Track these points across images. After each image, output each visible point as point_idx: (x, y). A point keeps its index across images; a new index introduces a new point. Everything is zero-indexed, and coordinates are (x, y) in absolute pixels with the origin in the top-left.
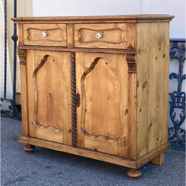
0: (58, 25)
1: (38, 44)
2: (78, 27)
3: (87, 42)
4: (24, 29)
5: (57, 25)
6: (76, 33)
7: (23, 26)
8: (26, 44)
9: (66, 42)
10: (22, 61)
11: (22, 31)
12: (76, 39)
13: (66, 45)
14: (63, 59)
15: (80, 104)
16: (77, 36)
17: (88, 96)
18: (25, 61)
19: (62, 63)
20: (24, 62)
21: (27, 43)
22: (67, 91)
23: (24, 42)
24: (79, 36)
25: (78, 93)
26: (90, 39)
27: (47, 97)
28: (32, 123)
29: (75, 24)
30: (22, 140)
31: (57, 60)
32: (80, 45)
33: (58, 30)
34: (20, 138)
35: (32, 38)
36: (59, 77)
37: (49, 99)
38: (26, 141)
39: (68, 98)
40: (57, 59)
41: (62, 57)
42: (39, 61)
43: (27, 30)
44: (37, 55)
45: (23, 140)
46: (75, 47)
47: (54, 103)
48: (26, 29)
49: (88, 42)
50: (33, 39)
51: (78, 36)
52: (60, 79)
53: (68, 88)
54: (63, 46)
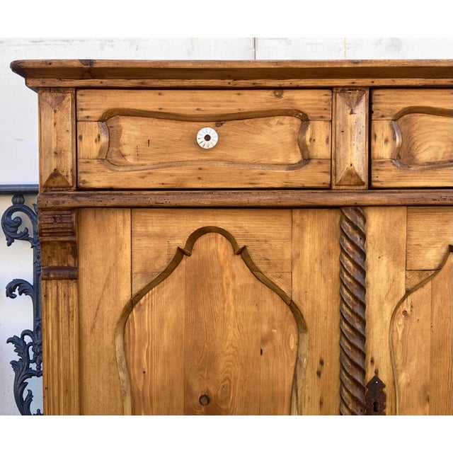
0: (288, 93)
2: (390, 102)
3: (429, 163)
4: (82, 114)
5: (279, 96)
6: (383, 129)
7: (75, 101)
9: (326, 167)
10: (55, 263)
11: (69, 124)
12: (383, 151)
13: (326, 178)
14: (301, 241)
16: (386, 141)
17: (409, 385)
18: (71, 262)
19: (296, 257)
20: (69, 268)
21: (97, 178)
22: (319, 374)
24: (395, 139)
25: (376, 378)
26: (443, 150)
29: (376, 92)
31: (266, 246)
32: (400, 178)
35: (123, 156)
36: (258, 320)
39: (321, 403)
40: (266, 241)
41: (296, 231)
42: (156, 258)
43: (102, 120)
44: (150, 229)
46: (375, 184)
48: (97, 114)
49: (434, 166)
50: (130, 160)
51: (390, 139)
52: (265, 328)
53: (322, 363)
54: (307, 185)
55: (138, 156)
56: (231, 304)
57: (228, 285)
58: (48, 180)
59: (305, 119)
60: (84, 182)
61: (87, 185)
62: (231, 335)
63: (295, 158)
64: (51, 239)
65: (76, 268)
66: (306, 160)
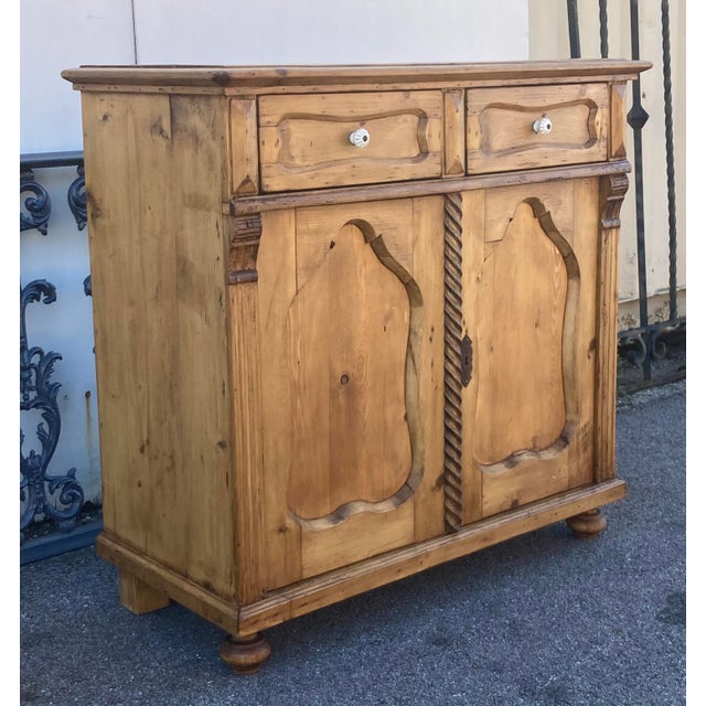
0: (413, 95)
1: (332, 181)
2: (478, 100)
3: (500, 151)
4: (263, 120)
5: (407, 97)
6: (474, 124)
7: (258, 107)
8: (276, 188)
9: (438, 159)
10: (239, 268)
12: (475, 143)
13: (438, 169)
14: (419, 225)
15: (473, 374)
16: (477, 134)
18: (250, 266)
19: (416, 240)
20: (250, 271)
21: (277, 182)
22: (431, 339)
23: (266, 181)
25: (466, 337)
26: (508, 139)
27: (333, 394)
28: (282, 530)
29: (470, 92)
30: (255, 622)
31: (394, 233)
32: (486, 164)
33: (403, 117)
34: (247, 620)
35: (293, 158)
36: (382, 301)
37: (342, 400)
38: (276, 615)
39: (432, 365)
40: (395, 229)
42: (317, 252)
43: (278, 125)
44: (311, 226)
45: (264, 616)
46: (470, 172)
47: (364, 408)
48: (275, 119)
50: (298, 162)
52: (387, 307)
53: (433, 330)
54: (427, 176)
55: (304, 157)
56: (364, 289)
57: (361, 271)
58: (240, 187)
59: (423, 117)
60: (267, 186)
61: (270, 189)
62: (363, 317)
63: (415, 152)
64: (240, 244)
65: (255, 271)
66: (424, 153)
